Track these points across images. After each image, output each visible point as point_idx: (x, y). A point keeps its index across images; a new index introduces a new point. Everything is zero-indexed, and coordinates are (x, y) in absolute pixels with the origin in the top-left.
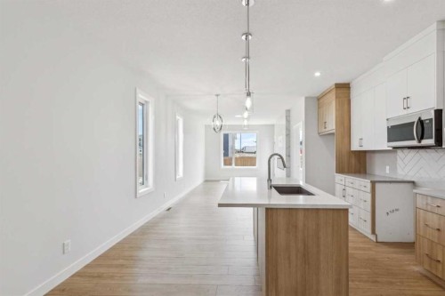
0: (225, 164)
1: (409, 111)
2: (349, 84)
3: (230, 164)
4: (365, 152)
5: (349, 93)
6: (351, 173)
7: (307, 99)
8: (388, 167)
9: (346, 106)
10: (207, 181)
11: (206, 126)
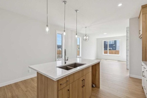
0: (104, 53)
7: (131, 19)
10: (97, 59)
11: (97, 39)
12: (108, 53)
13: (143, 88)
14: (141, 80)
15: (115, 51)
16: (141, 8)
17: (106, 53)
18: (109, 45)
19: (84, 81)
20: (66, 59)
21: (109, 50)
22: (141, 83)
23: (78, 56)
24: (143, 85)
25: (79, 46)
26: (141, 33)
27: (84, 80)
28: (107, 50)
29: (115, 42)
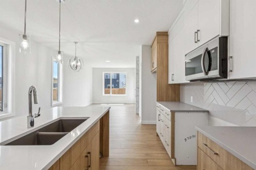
0: (105, 93)
1: (200, 44)
2: (167, 32)
3: (109, 93)
4: (179, 85)
5: (168, 40)
6: (169, 101)
7: (143, 46)
8: (192, 97)
9: (165, 50)
10: (93, 104)
11: (93, 68)
12: (111, 93)
13: (158, 135)
14: (156, 125)
15: (118, 89)
16: (155, 34)
17: (107, 92)
18: (113, 79)
19: (89, 155)
20: (33, 114)
21: (112, 88)
22: (155, 129)
23: (54, 103)
24: (158, 131)
25: (58, 79)
26: (155, 66)
27: (89, 153)
28: (109, 87)
29: (118, 75)
